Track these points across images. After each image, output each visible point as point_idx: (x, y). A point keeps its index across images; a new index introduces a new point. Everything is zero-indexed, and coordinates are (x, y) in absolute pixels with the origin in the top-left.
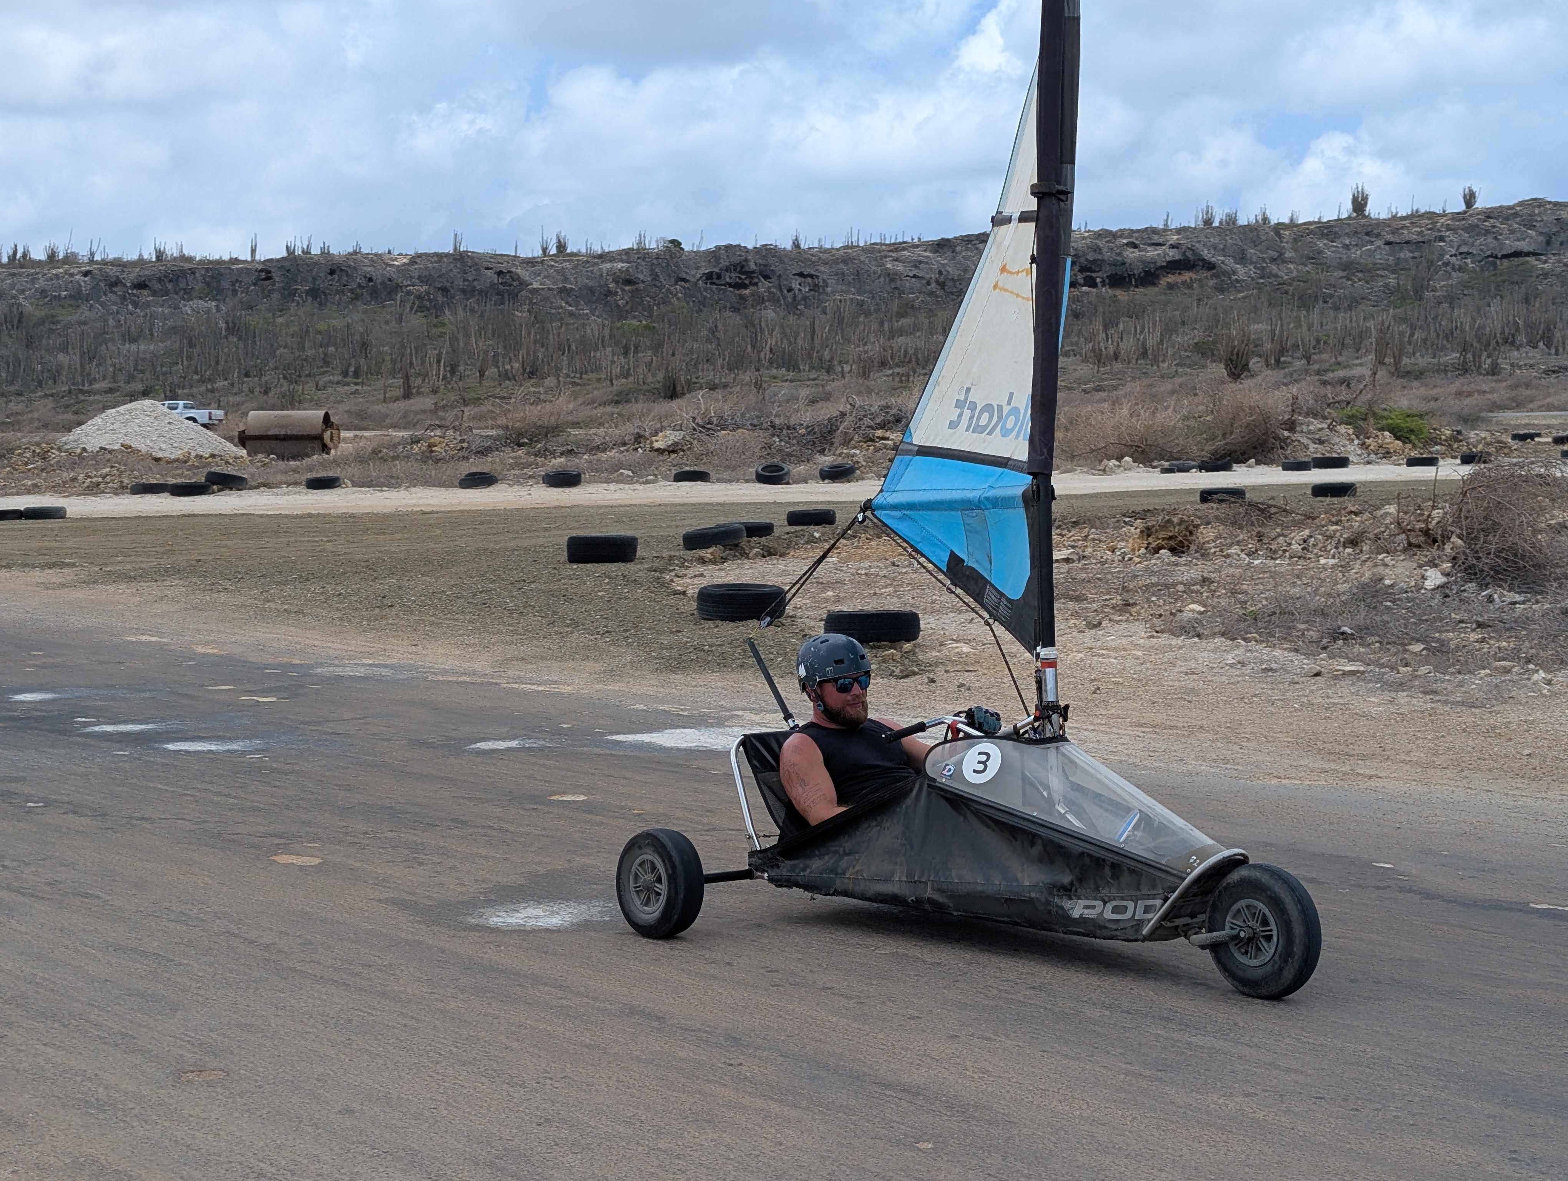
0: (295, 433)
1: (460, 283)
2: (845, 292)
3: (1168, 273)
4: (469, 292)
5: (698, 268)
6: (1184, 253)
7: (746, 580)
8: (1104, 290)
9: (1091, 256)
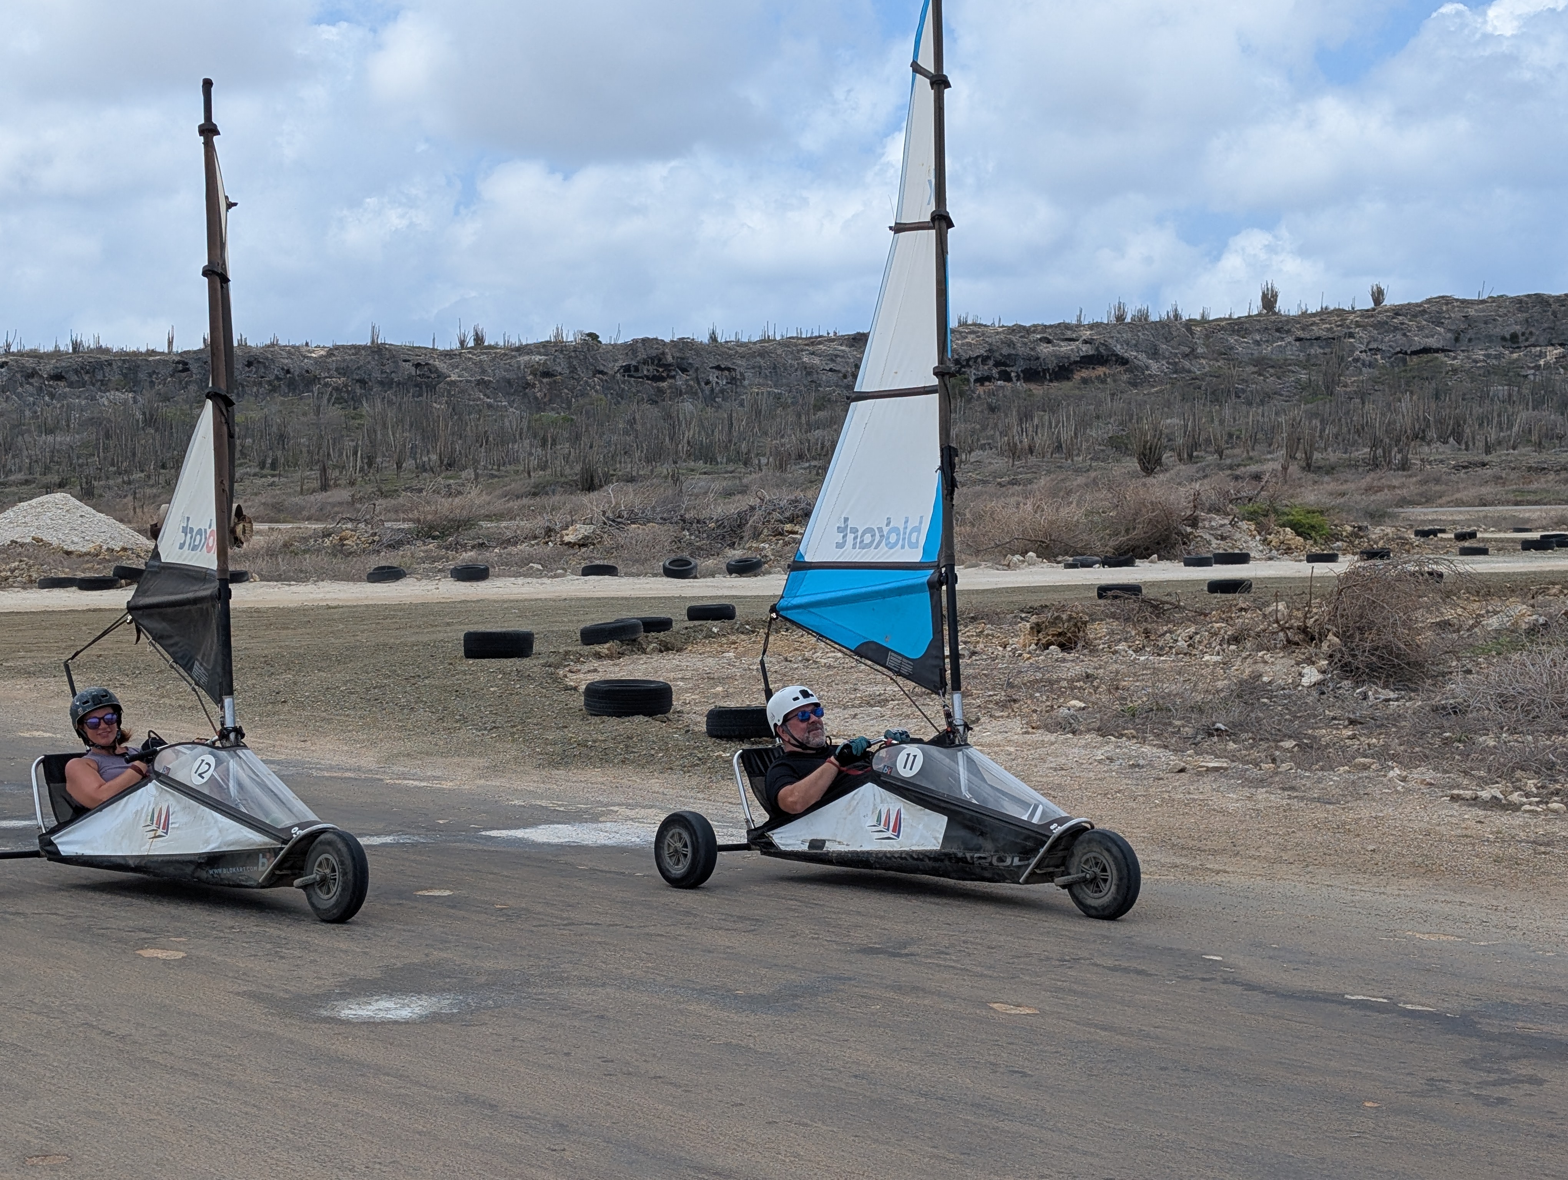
1: (377, 375)
2: (763, 385)
3: (1082, 368)
4: (386, 384)
5: (616, 361)
6: (1097, 349)
7: (638, 676)
8: (1018, 384)
9: (1005, 351)
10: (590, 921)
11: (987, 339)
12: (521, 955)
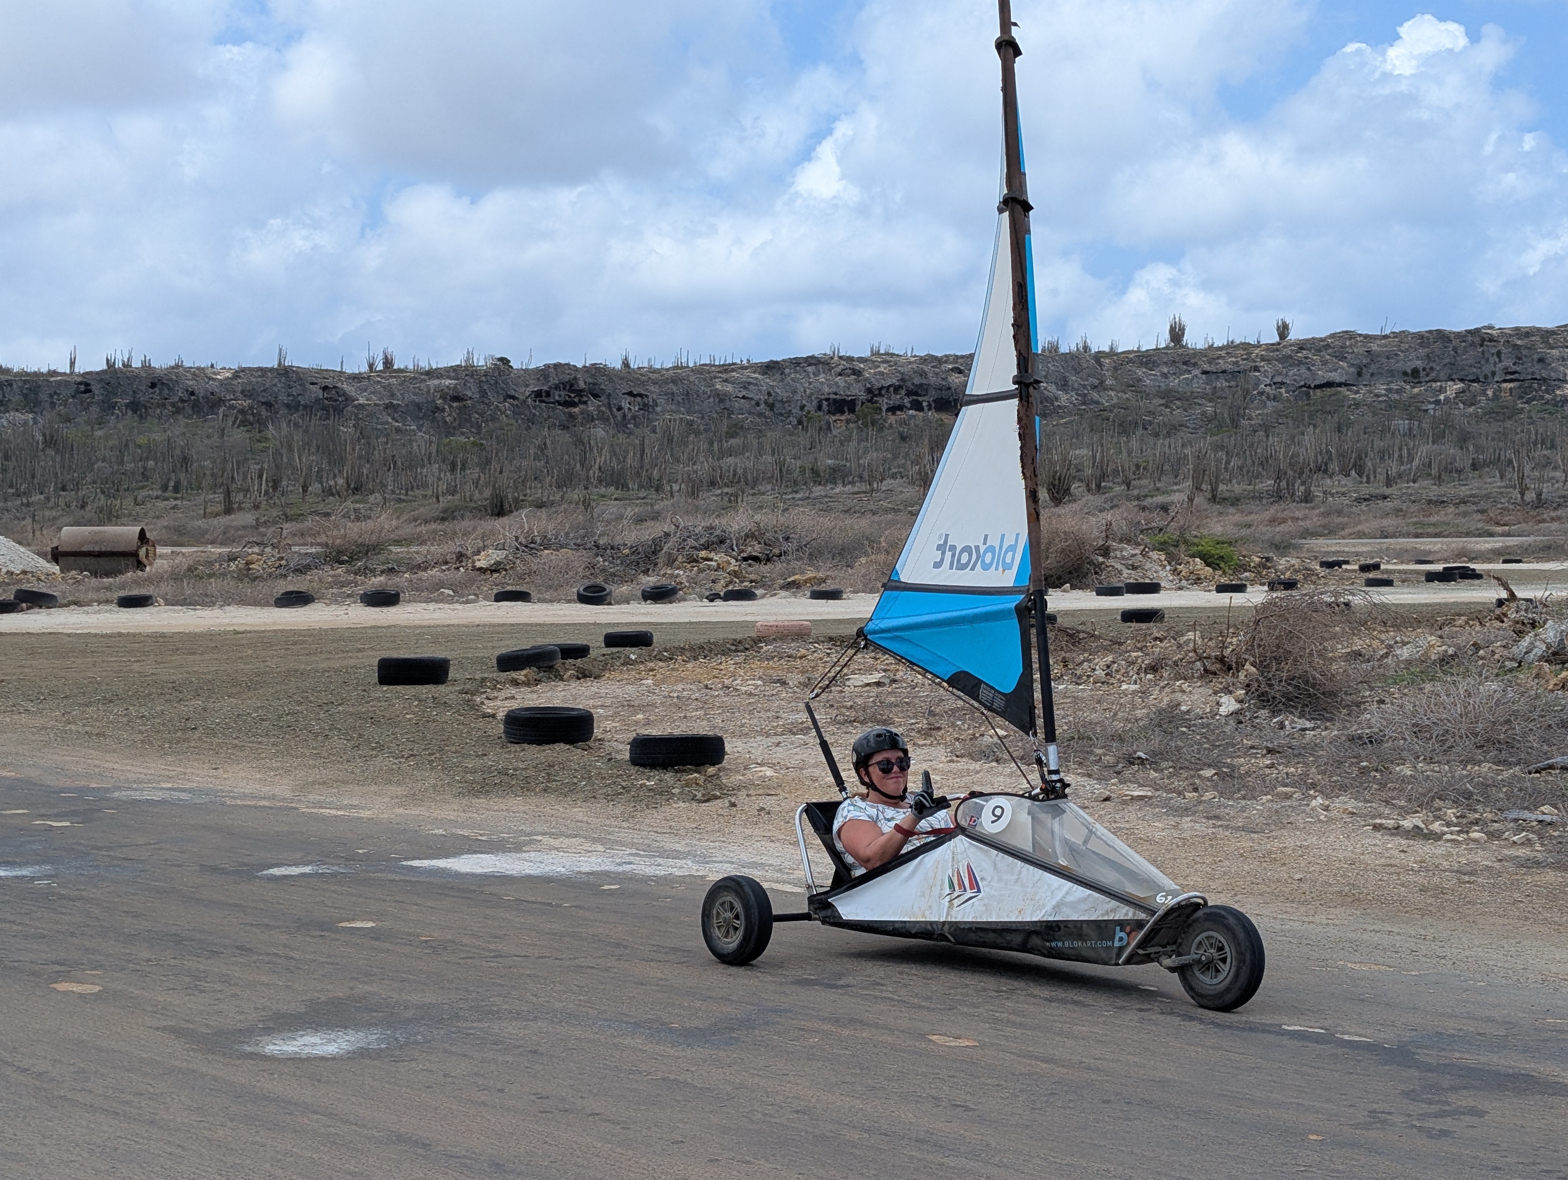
0: (109, 549)
1: (283, 397)
2: (677, 412)
4: (293, 406)
5: (527, 386)
7: (557, 703)
8: (930, 413)
9: (917, 381)
10: (518, 954)
11: (899, 369)
12: (449, 989)
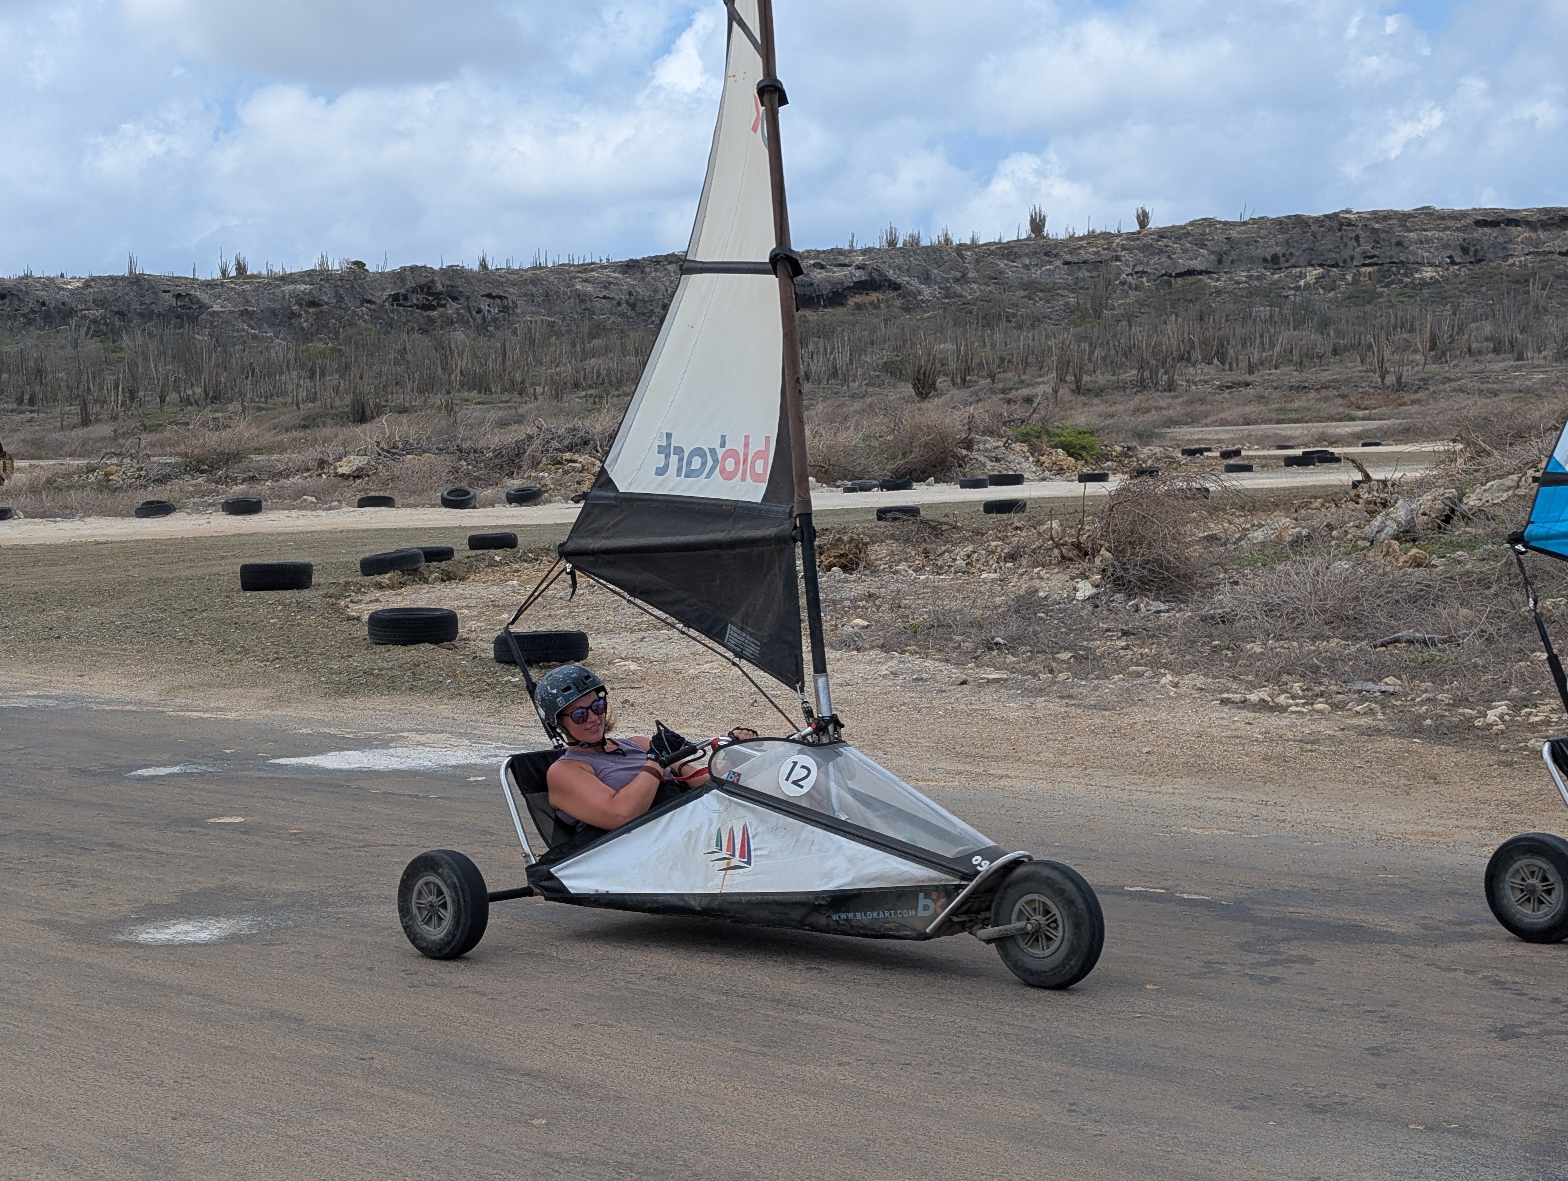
1: (137, 307)
2: (537, 313)
3: (855, 293)
4: (146, 315)
5: (384, 290)
6: (870, 274)
7: (421, 604)
